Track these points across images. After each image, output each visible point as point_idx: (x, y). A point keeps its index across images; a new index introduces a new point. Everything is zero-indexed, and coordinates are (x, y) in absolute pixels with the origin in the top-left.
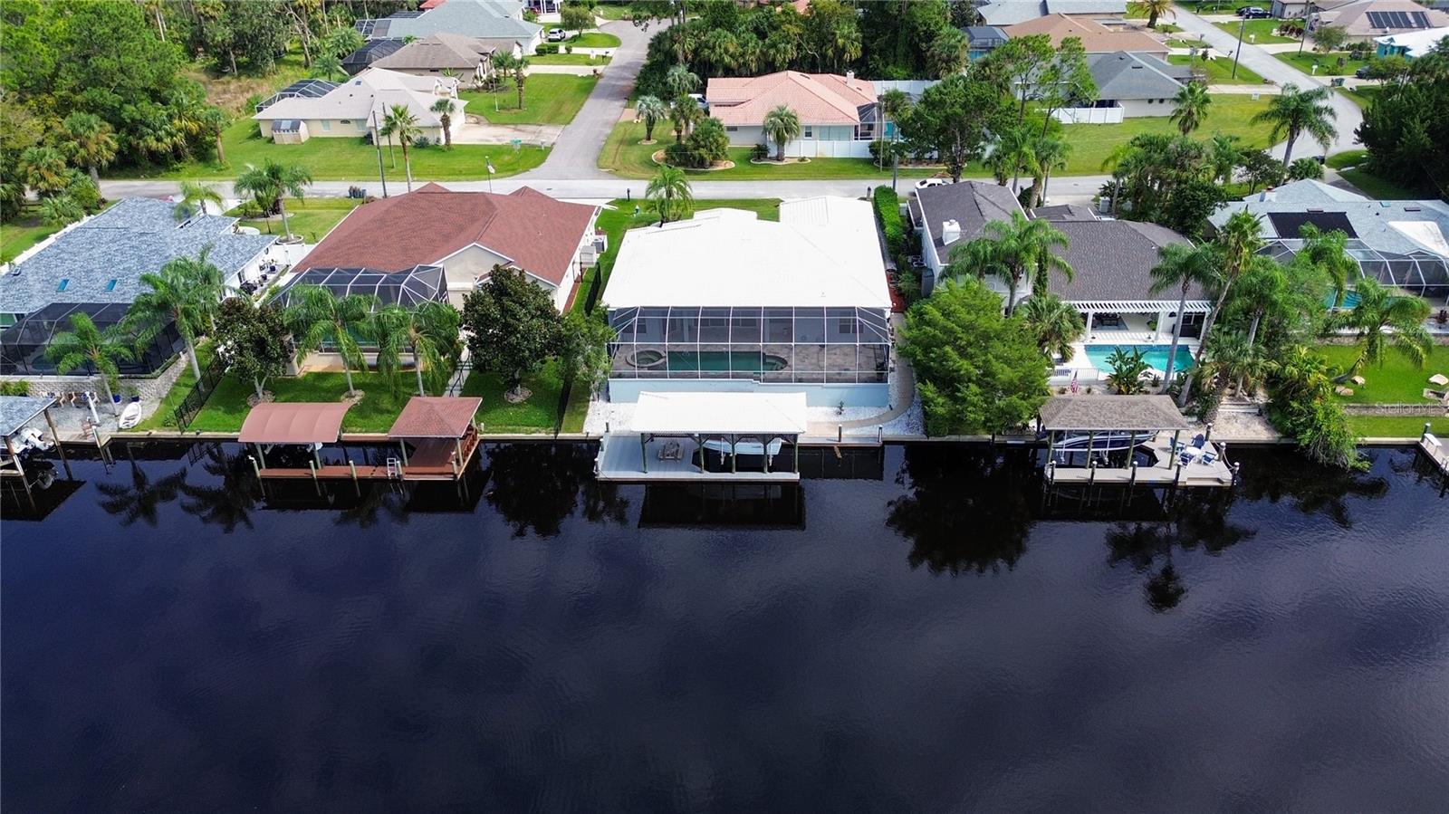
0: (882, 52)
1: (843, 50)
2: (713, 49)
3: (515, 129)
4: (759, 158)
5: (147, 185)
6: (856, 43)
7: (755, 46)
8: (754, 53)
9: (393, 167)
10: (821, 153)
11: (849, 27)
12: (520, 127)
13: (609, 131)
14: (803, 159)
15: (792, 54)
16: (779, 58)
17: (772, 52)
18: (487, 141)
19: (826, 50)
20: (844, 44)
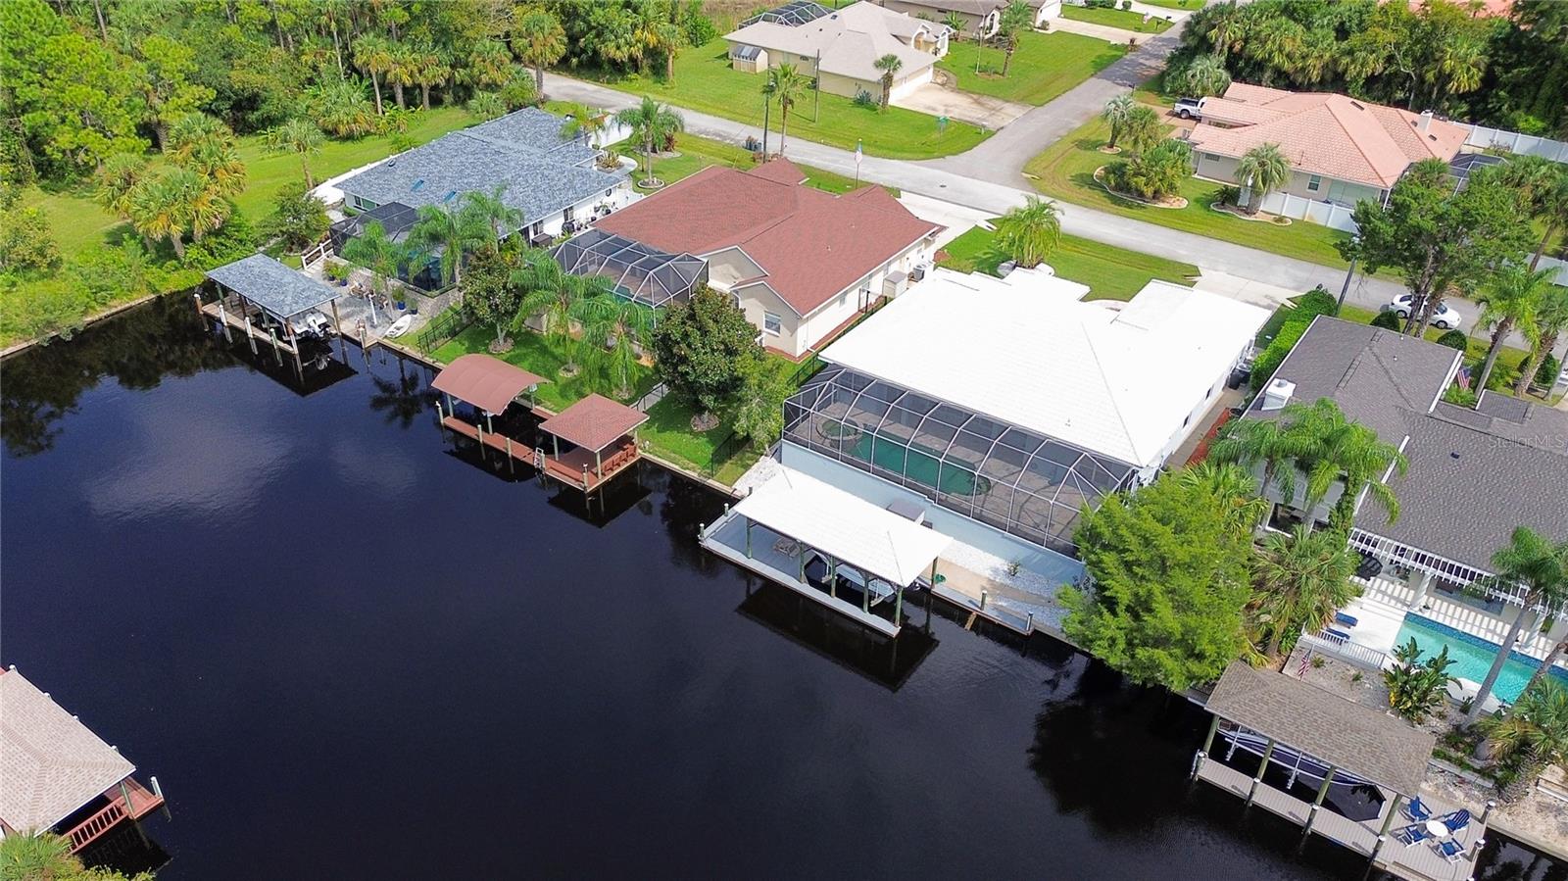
0: (1515, 89)
1: (1449, 77)
2: (1264, 43)
3: (977, 102)
4: (1223, 203)
5: (595, 91)
6: (1474, 70)
7: (1329, 47)
8: (1322, 56)
9: (814, 121)
10: (1311, 217)
11: (1471, 46)
12: (983, 100)
13: (1078, 124)
14: (1281, 219)
15: (1375, 68)
16: (1352, 71)
17: (1346, 60)
18: (934, 109)
19: (1427, 71)
20: (1453, 71)
